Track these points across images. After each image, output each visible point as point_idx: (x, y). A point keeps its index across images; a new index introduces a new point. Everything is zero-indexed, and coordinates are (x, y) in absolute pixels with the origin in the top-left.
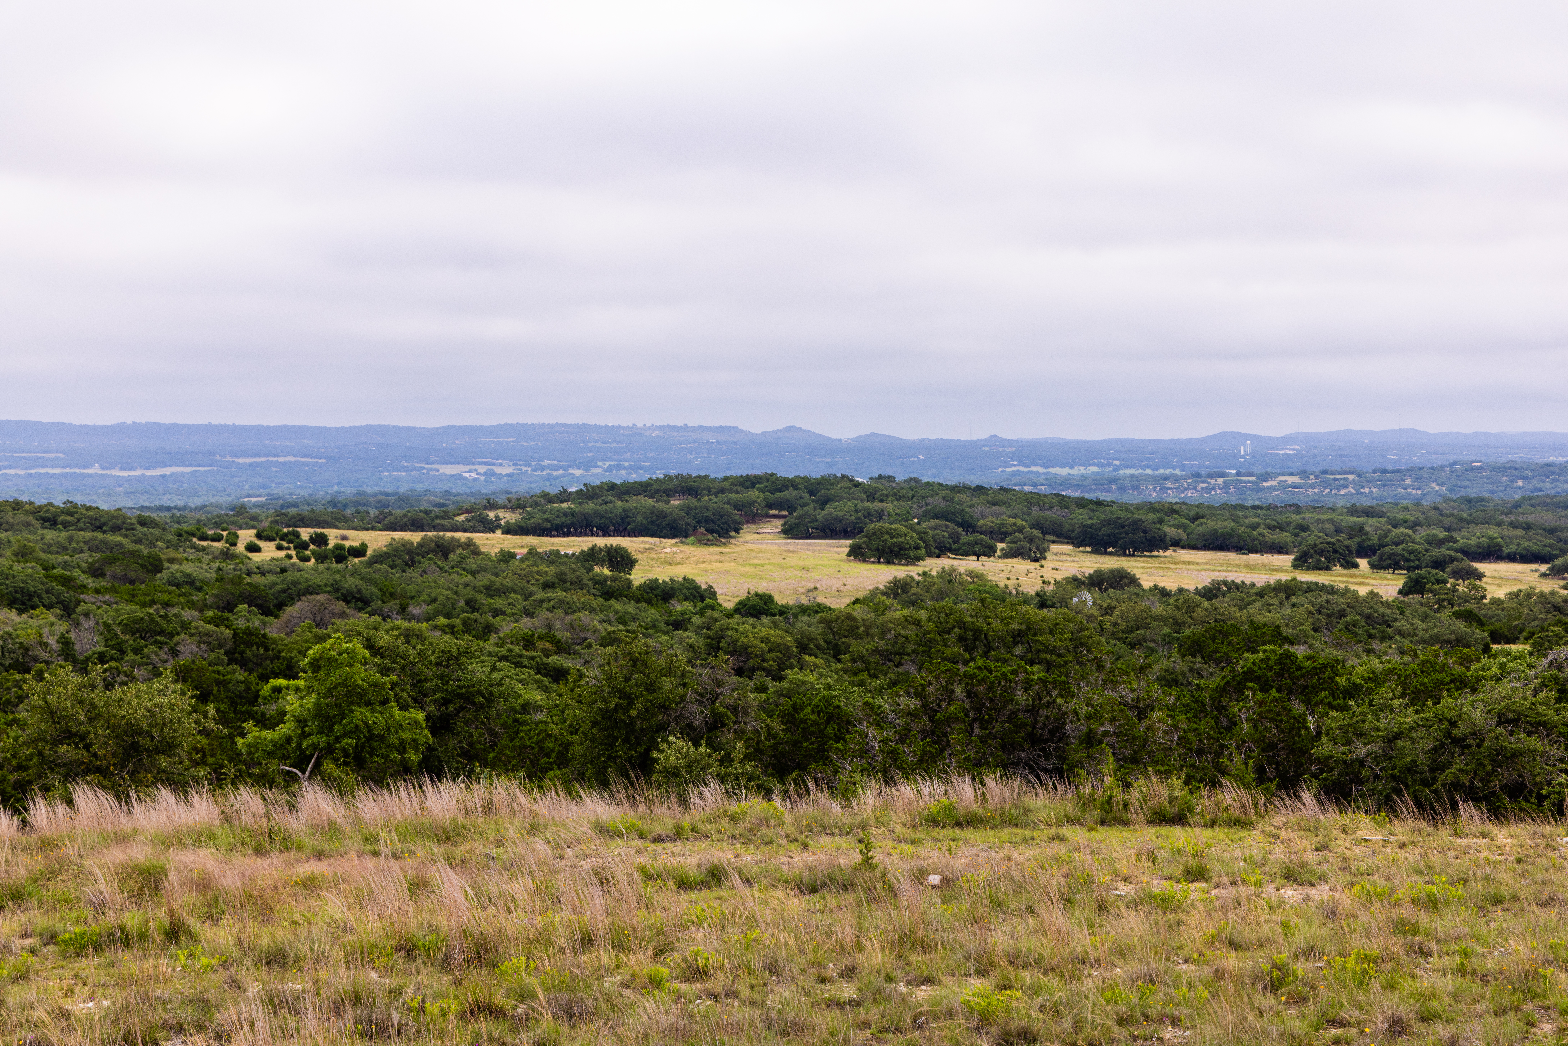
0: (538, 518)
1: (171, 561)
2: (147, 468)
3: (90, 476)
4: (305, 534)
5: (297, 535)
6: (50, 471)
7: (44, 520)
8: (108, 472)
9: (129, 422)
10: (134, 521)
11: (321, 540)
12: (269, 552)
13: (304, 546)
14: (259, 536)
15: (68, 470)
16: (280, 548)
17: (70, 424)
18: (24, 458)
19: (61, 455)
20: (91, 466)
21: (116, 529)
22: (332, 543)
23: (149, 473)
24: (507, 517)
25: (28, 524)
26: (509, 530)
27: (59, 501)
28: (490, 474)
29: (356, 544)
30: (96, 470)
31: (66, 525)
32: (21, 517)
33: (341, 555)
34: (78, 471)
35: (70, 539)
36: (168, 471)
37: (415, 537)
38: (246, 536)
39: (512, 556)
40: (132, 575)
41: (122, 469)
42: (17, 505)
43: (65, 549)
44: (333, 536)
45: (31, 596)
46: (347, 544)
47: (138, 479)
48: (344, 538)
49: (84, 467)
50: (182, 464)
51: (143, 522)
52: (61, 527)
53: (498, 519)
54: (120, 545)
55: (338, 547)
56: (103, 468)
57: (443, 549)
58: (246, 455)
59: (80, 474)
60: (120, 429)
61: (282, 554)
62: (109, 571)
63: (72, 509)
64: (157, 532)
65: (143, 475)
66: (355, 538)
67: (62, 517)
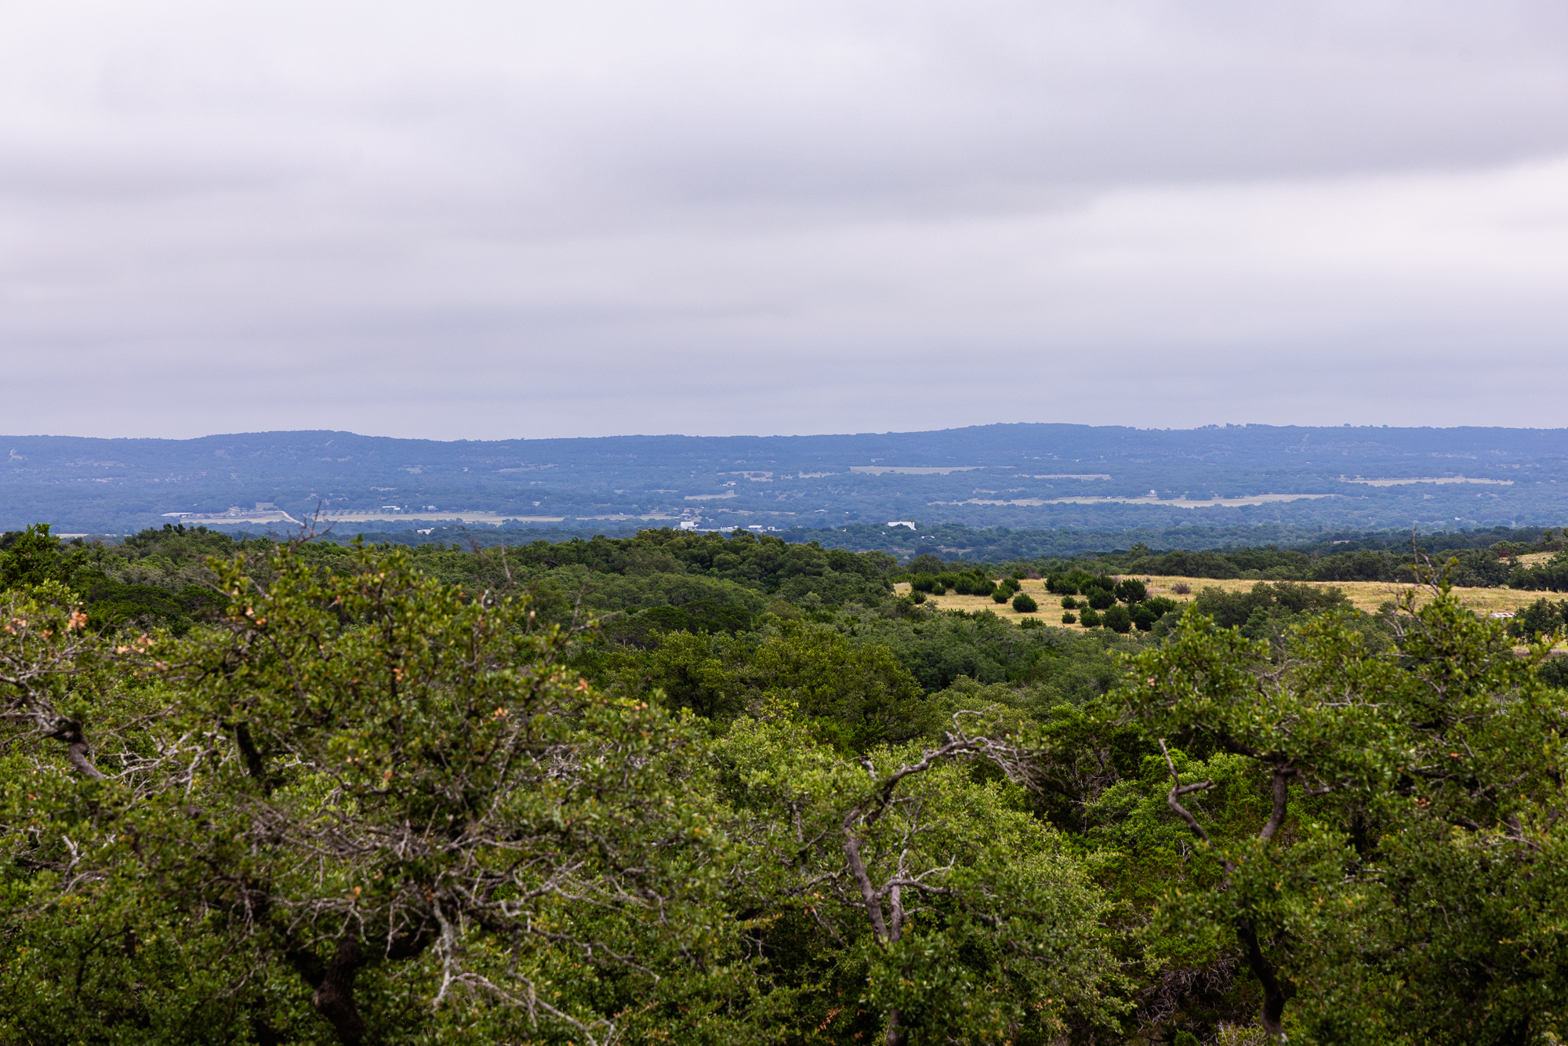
2: (1228, 496)
3: (1137, 508)
4: (1118, 582)
5: (1106, 585)
6: (1080, 501)
8: (1167, 503)
9: (1222, 425)
10: (824, 561)
11: (1137, 593)
12: (1045, 611)
15: (1109, 500)
16: (1067, 605)
17: (1132, 429)
18: (1050, 481)
19: (1106, 477)
20: (1145, 493)
22: (1149, 598)
23: (1227, 503)
30: (1152, 499)
34: (1120, 500)
36: (1257, 501)
41: (1191, 497)
44: (1160, 587)
46: (1175, 600)
48: (1182, 590)
49: (1133, 495)
50: (1285, 490)
51: (838, 564)
52: (715, 570)
56: (1162, 496)
59: (1124, 507)
61: (1063, 615)
65: (1218, 506)
67: (722, 556)
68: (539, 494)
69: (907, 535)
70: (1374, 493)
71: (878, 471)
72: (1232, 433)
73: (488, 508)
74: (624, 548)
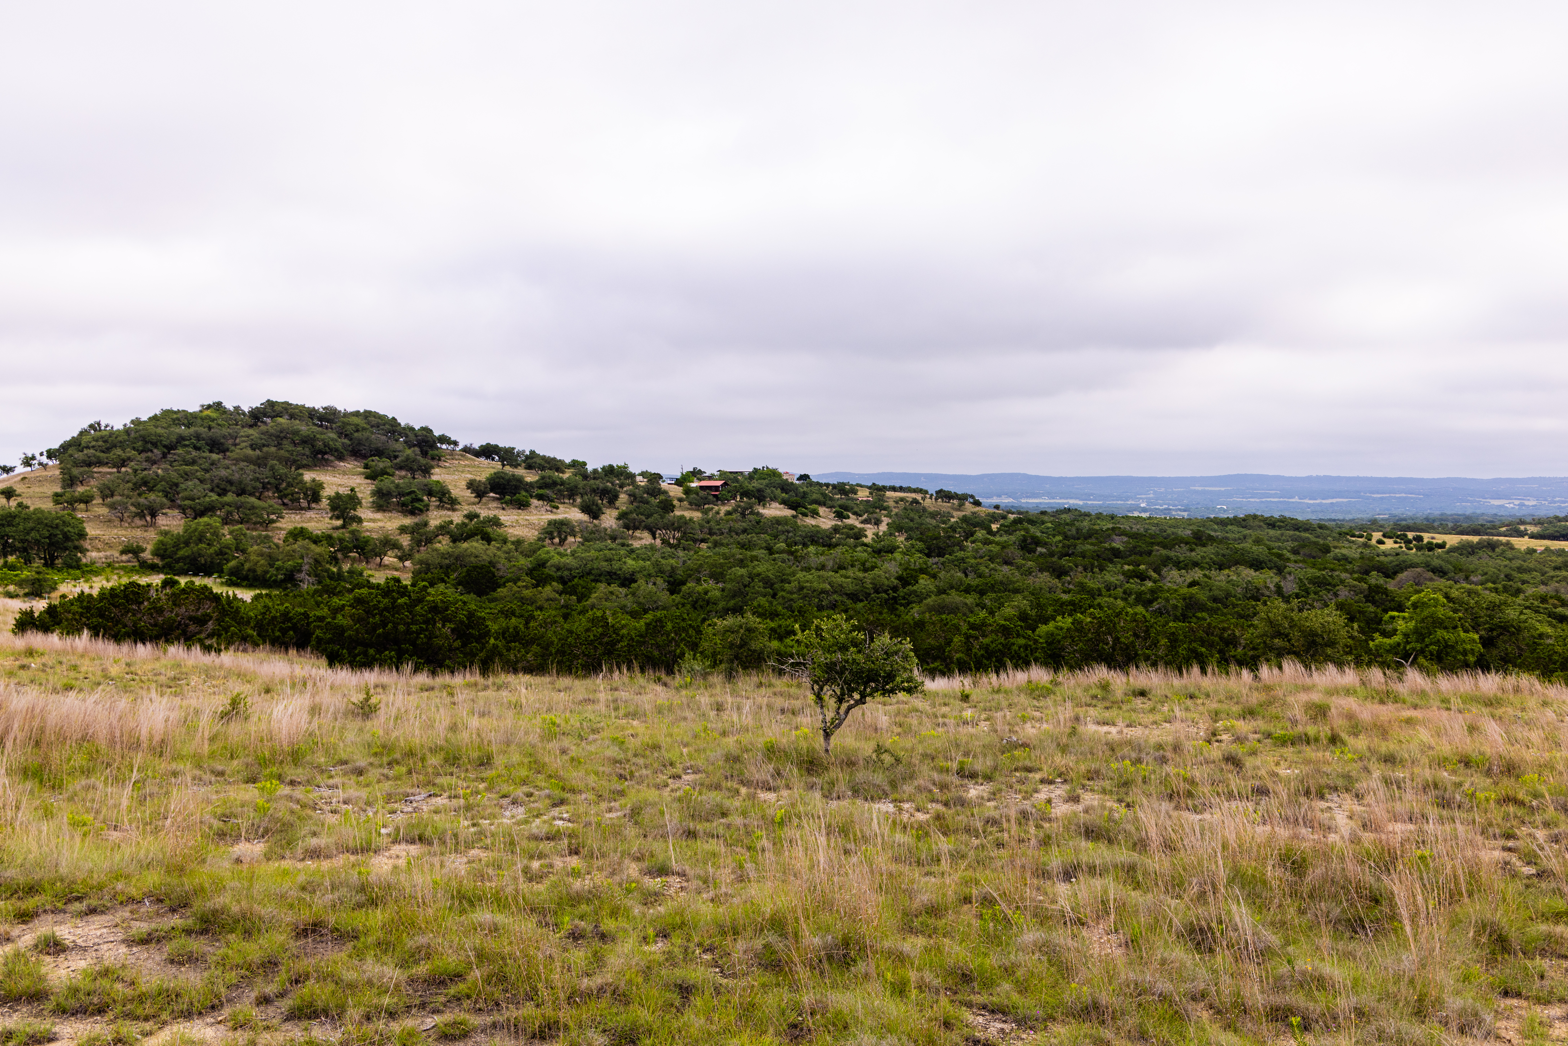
0: (1551, 530)
1: (1335, 547)
4: (1410, 535)
5: (1406, 536)
7: (1269, 524)
10: (1316, 526)
11: (1419, 539)
12: (1389, 544)
13: (1410, 542)
14: (1384, 536)
16: (1396, 542)
17: (1284, 476)
21: (1306, 530)
22: (1426, 541)
24: (1531, 529)
25: (1260, 527)
26: (1532, 536)
27: (1276, 515)
28: (1520, 505)
29: (1440, 542)
30: (1296, 499)
31: (1280, 527)
32: (1257, 523)
33: (1431, 547)
35: (1282, 535)
36: (1334, 501)
37: (1475, 539)
38: (1377, 535)
39: (1535, 551)
40: (1314, 554)
42: (1255, 517)
43: (1279, 540)
44: (1427, 537)
45: (1261, 563)
46: (1435, 541)
47: (1318, 505)
48: (1433, 538)
51: (1321, 527)
53: (1526, 530)
54: (1308, 538)
55: (1429, 543)
57: (1492, 546)
58: (1378, 493)
60: (1309, 479)
61: (1397, 546)
62: (1302, 551)
63: (1283, 520)
64: (1328, 532)
66: (1439, 538)
67: (1278, 523)
68: (1092, 494)
69: (1225, 511)
70: (1374, 499)
71: (1200, 489)
72: (1318, 479)
73: (1076, 498)
74: (1244, 520)
